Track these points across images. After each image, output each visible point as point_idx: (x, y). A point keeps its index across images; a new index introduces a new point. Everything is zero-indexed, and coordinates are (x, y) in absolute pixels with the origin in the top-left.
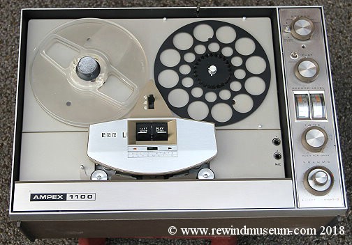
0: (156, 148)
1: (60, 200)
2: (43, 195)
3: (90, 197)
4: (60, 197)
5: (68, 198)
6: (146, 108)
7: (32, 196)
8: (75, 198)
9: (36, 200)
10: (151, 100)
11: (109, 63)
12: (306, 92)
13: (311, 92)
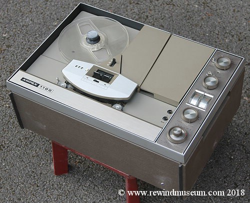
0: (98, 82)
1: (35, 86)
2: (28, 80)
3: (50, 90)
4: (36, 84)
5: (39, 86)
6: (108, 65)
7: (23, 78)
8: (42, 88)
9: (23, 81)
10: (114, 62)
12: (203, 93)
13: (206, 94)
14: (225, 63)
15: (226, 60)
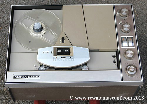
0: (65, 58)
1: (26, 78)
3: (38, 77)
4: (26, 77)
5: (29, 77)
6: (61, 43)
7: (14, 76)
8: (32, 77)
9: (16, 78)
10: (63, 40)
11: (46, 26)
12: (126, 37)
13: (128, 37)
14: (125, 12)
15: (125, 10)
